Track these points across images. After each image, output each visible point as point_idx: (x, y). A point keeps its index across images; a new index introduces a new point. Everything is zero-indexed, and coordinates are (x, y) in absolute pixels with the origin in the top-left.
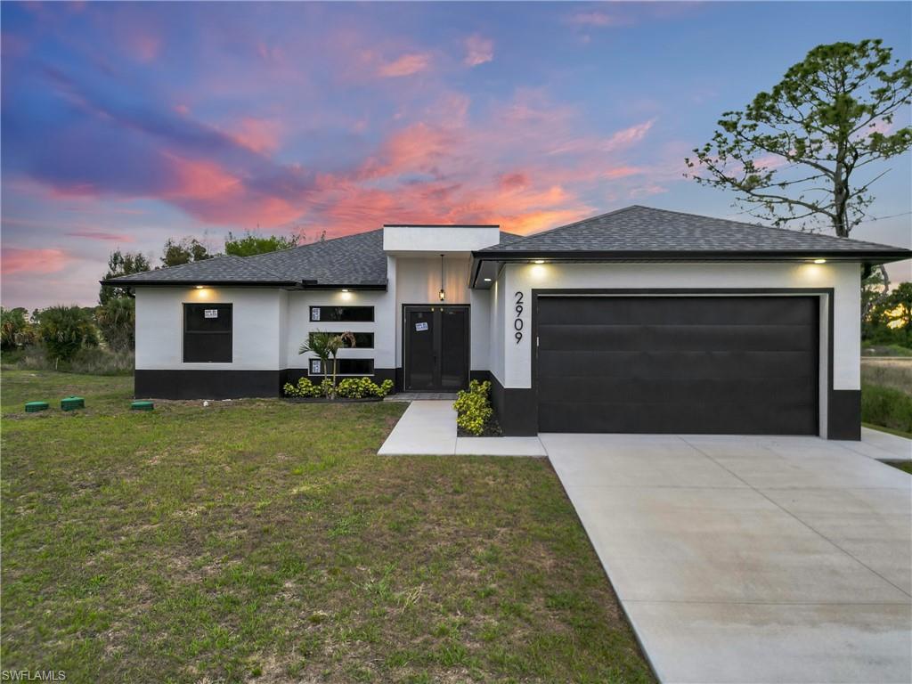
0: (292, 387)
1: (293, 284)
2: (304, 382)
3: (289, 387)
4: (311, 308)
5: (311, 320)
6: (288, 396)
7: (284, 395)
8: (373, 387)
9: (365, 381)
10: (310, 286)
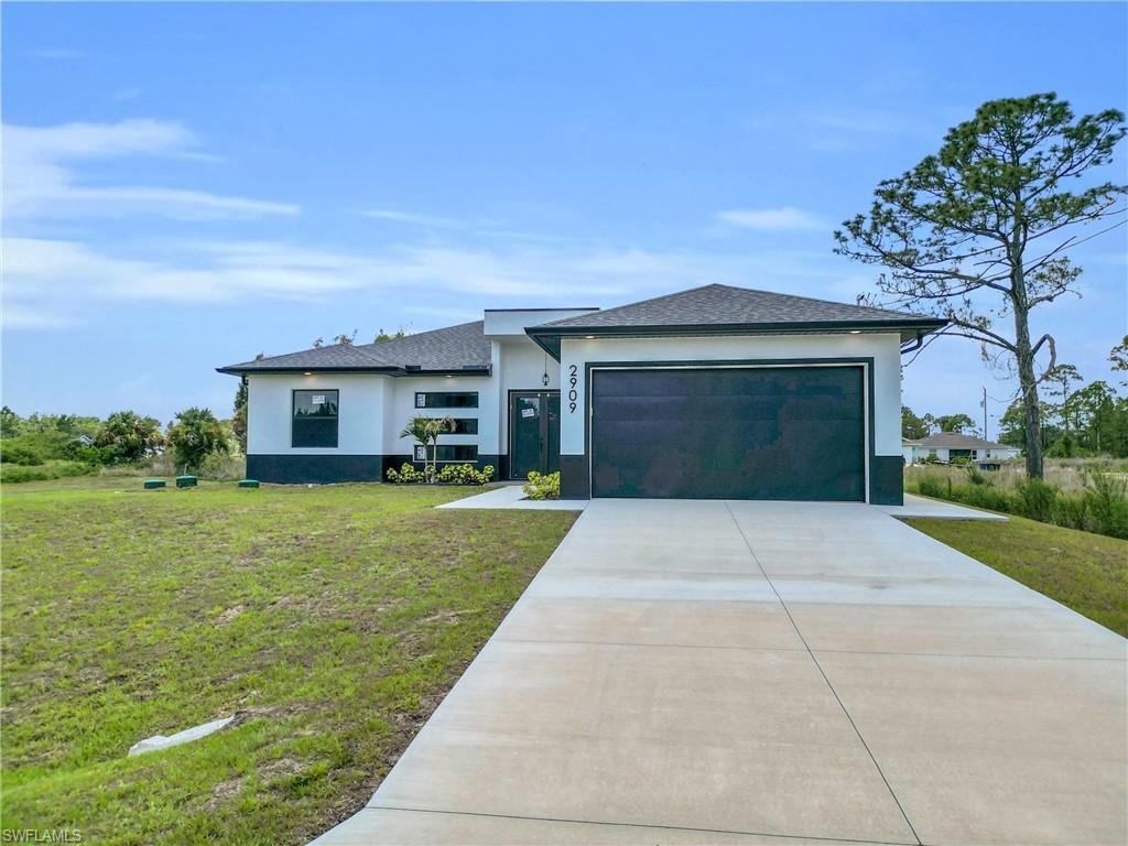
0: (395, 472)
1: (396, 369)
2: (406, 468)
3: (392, 472)
4: (417, 394)
5: (416, 407)
6: (392, 481)
7: (386, 480)
8: (474, 473)
9: (466, 468)
10: (413, 371)
